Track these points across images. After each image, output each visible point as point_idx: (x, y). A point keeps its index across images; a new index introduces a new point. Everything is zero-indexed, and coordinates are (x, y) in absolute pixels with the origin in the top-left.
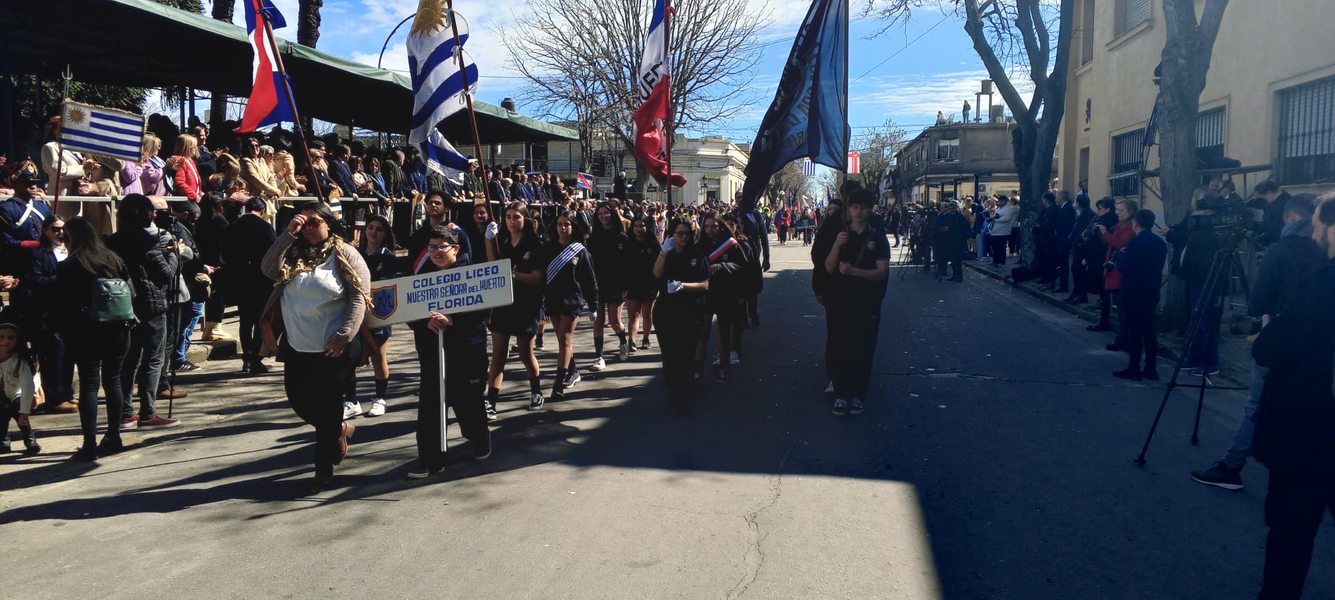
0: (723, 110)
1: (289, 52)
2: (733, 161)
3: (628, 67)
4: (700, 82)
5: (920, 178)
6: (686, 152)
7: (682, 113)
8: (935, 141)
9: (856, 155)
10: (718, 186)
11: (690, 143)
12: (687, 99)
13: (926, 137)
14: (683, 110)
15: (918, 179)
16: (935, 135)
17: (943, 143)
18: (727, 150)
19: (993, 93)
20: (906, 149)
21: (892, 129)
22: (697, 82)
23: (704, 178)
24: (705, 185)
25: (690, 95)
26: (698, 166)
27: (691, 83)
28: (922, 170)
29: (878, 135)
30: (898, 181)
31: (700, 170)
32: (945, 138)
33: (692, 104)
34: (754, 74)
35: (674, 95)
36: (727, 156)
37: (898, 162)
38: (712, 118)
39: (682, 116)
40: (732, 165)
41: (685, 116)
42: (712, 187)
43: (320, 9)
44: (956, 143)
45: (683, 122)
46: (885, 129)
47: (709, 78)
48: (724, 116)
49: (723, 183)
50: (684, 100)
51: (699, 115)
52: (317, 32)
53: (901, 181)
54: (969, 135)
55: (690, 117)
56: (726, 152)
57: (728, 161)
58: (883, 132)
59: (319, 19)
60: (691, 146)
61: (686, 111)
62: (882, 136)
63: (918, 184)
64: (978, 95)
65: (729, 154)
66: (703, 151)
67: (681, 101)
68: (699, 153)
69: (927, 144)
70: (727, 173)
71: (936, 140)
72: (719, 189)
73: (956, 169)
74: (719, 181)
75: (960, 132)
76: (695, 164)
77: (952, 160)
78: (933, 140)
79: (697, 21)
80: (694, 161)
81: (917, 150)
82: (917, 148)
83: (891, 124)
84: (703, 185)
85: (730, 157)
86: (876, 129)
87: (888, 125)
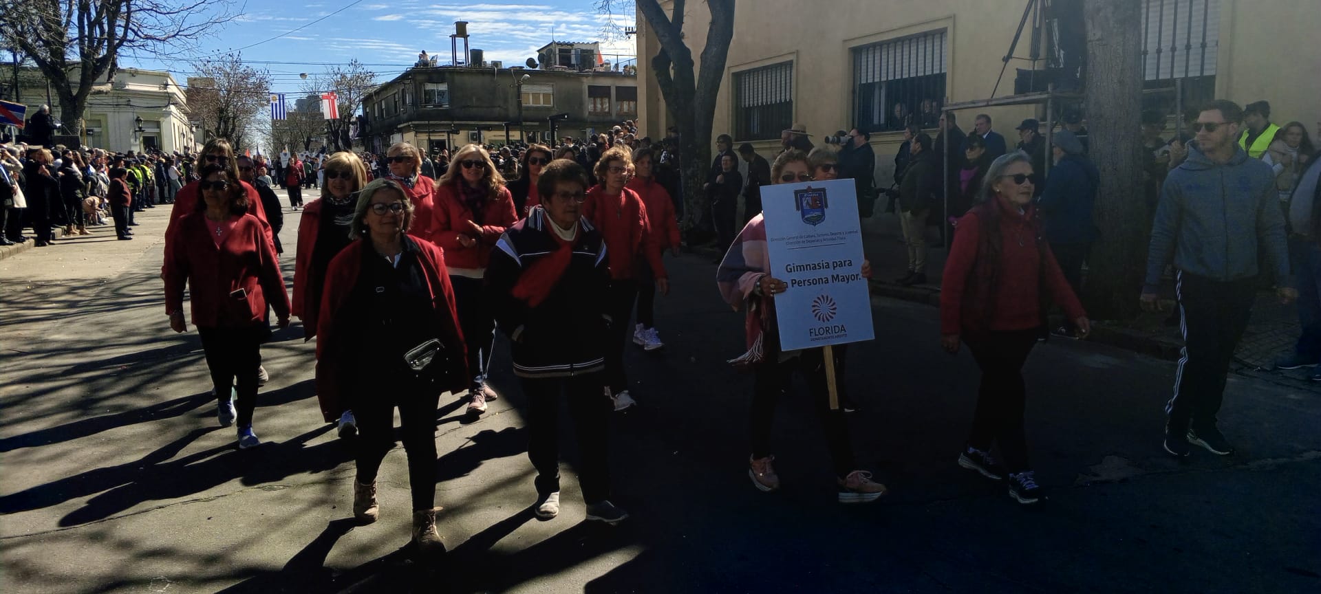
0: (185, 26)
2: (175, 99)
5: (405, 124)
7: (126, 28)
8: (420, 84)
9: (332, 97)
10: (157, 130)
12: (133, 8)
13: (410, 79)
15: (402, 126)
16: (420, 78)
17: (430, 87)
18: (167, 85)
19: (469, 36)
20: (377, 93)
21: (359, 70)
23: (138, 120)
24: (140, 128)
26: (128, 105)
28: (405, 116)
29: (343, 76)
30: (368, 129)
31: (131, 110)
32: (431, 81)
33: (139, 15)
36: (167, 93)
37: (364, 109)
38: (169, 37)
40: (173, 104)
42: (150, 131)
44: (443, 87)
45: (128, 39)
46: (351, 68)
48: (185, 36)
49: (164, 125)
51: (151, 33)
53: (371, 127)
54: (457, 78)
56: (166, 89)
57: (170, 99)
58: (348, 71)
62: (349, 76)
63: (401, 131)
64: (453, 37)
65: (169, 90)
66: (132, 86)
67: (124, 9)
68: (127, 87)
69: (410, 86)
70: (170, 113)
71: (422, 83)
72: (159, 134)
73: (447, 115)
74: (158, 125)
75: (447, 75)
76: (122, 101)
77: (441, 106)
78: (417, 82)
80: (121, 98)
81: (395, 94)
82: (394, 92)
83: (356, 64)
84: (137, 129)
85: (171, 93)
86: (339, 69)
87: (354, 64)
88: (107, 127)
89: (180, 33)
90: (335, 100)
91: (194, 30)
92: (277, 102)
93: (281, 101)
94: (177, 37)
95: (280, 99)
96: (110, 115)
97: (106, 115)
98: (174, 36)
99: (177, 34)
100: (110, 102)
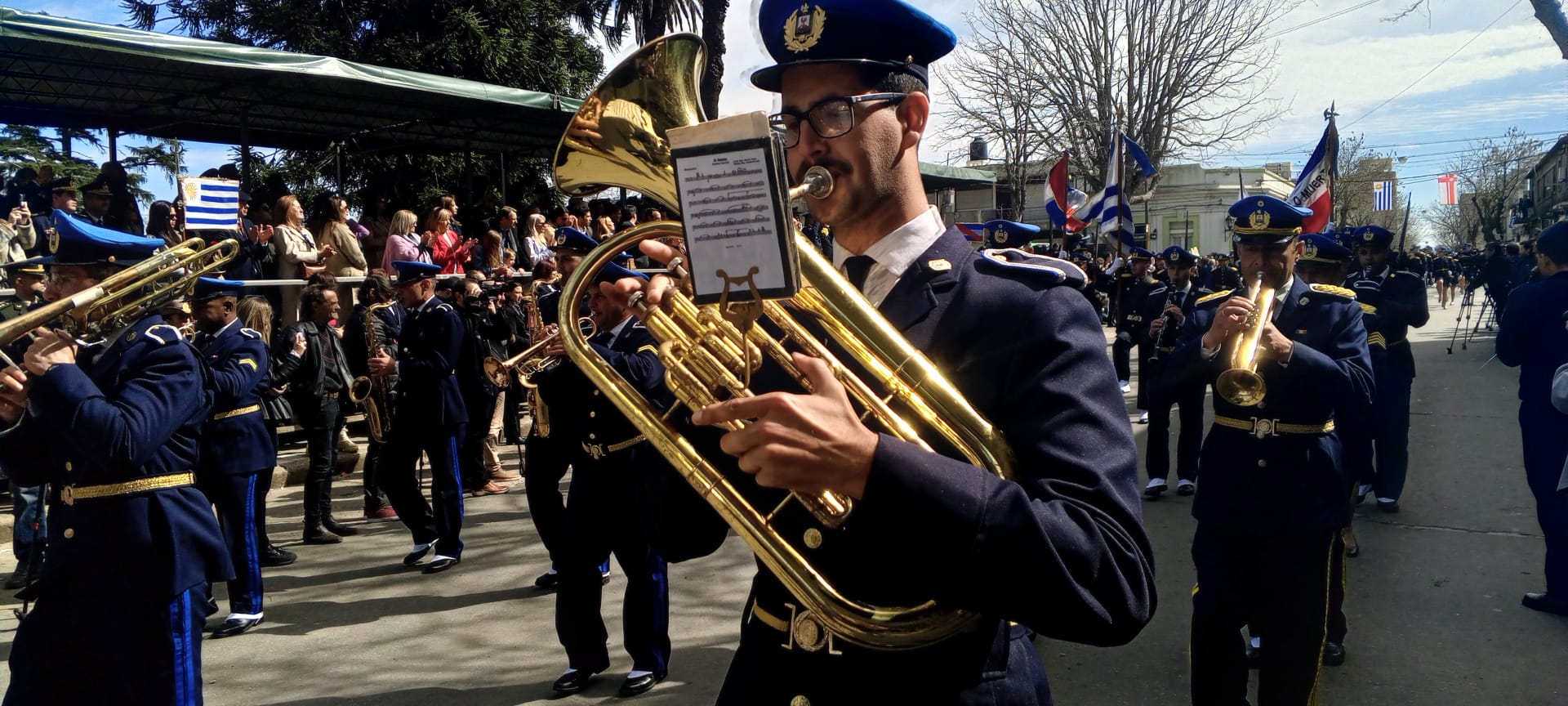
1: (556, 107)
3: (1092, 86)
4: (1187, 96)
5: (1556, 206)
6: (1203, 187)
9: (1451, 180)
11: (1207, 175)
14: (1169, 132)
20: (1539, 168)
21: (1519, 141)
22: (1184, 97)
25: (1176, 114)
26: (1220, 204)
27: (1175, 100)
28: (1559, 195)
29: (1495, 150)
34: (1271, 81)
35: (1153, 117)
37: (1531, 186)
39: (1166, 141)
41: (1170, 141)
43: (723, 56)
45: (1169, 147)
46: (1507, 140)
47: (1199, 90)
50: (1170, 120)
51: (1195, 139)
52: (720, 82)
55: (1180, 142)
56: (1260, 185)
58: (1503, 144)
59: (721, 69)
60: (1209, 179)
61: (1173, 134)
62: (1503, 149)
65: (1264, 186)
66: (1226, 186)
68: (1220, 187)
76: (1216, 201)
79: (1183, 20)
80: (1214, 198)
81: (1554, 168)
82: (1553, 165)
83: (1516, 133)
84: (1227, 228)
85: (1265, 189)
86: (1491, 141)
87: (1512, 133)
88: (1198, 227)
89: (1224, 137)
90: (1456, 183)
91: (1239, 131)
92: (1382, 190)
93: (1387, 189)
94: (1220, 140)
95: (1385, 187)
96: (1202, 216)
97: (1198, 216)
98: (1217, 141)
99: (1221, 138)
100: (1202, 202)
